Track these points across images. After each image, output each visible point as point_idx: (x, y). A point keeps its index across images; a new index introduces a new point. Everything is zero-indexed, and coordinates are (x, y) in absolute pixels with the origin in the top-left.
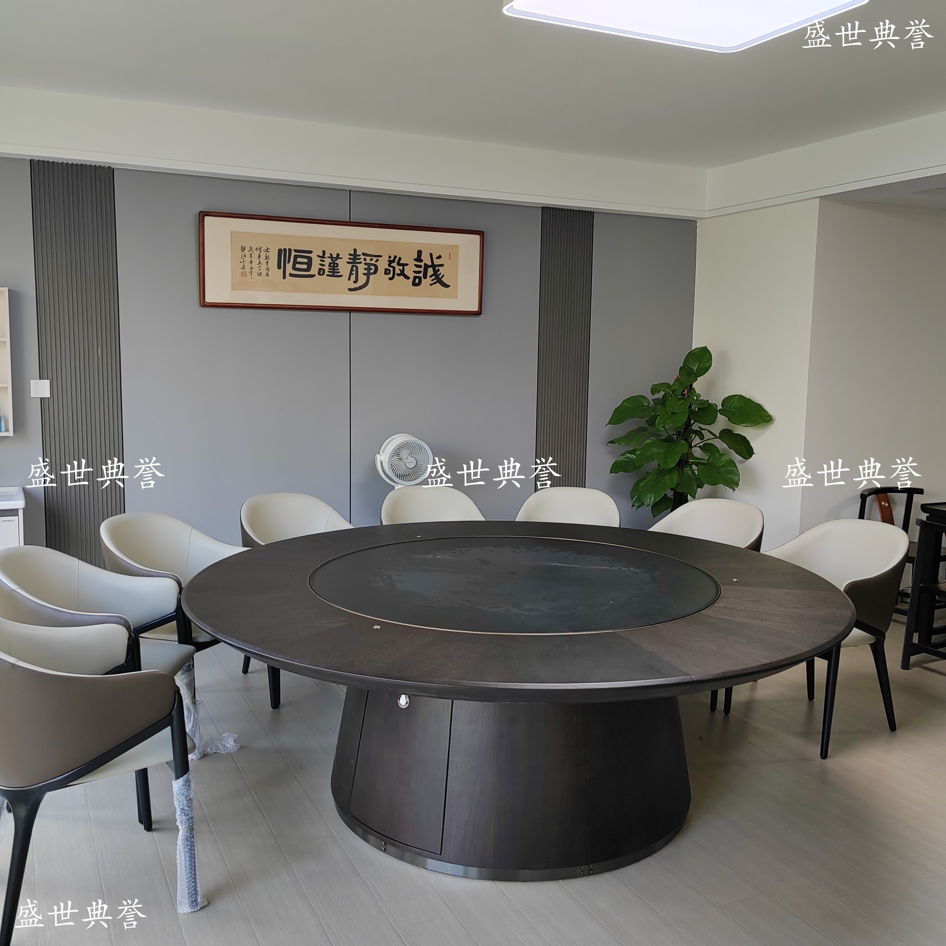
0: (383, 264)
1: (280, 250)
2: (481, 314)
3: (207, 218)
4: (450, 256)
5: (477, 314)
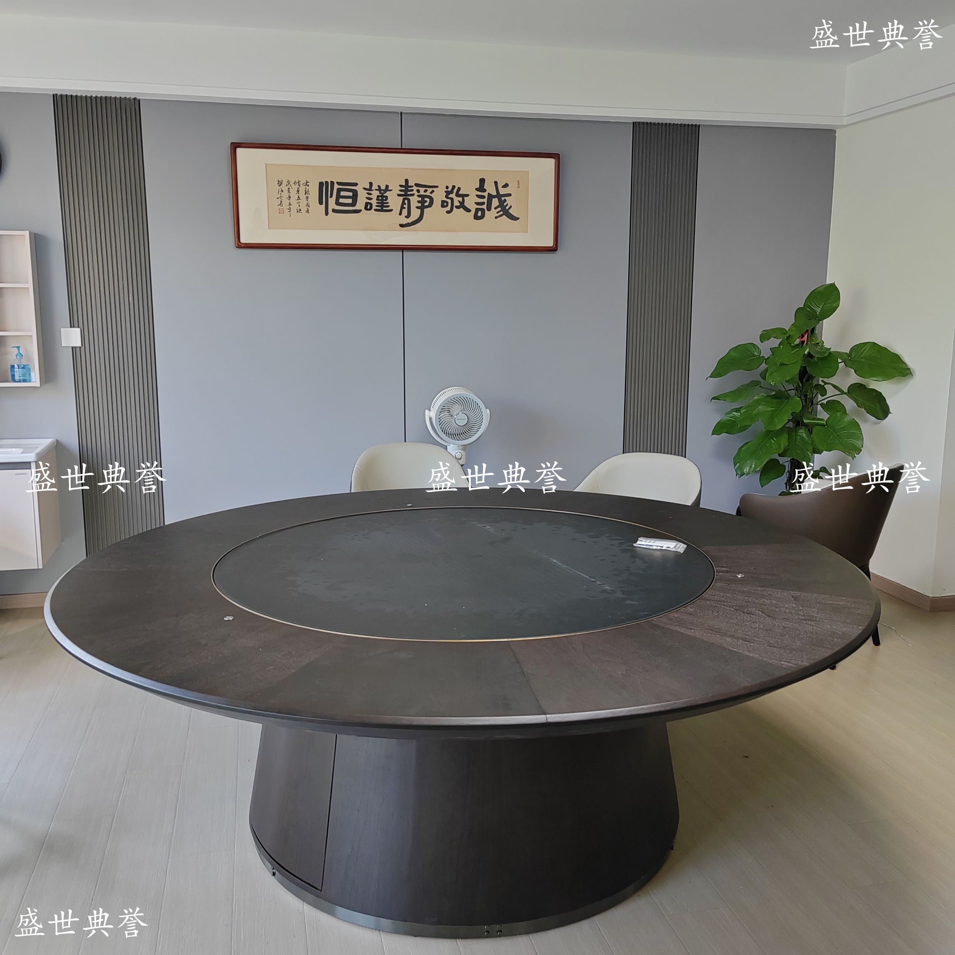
0: (439, 196)
1: (321, 184)
2: (556, 250)
3: (239, 150)
4: (518, 184)
5: (553, 250)
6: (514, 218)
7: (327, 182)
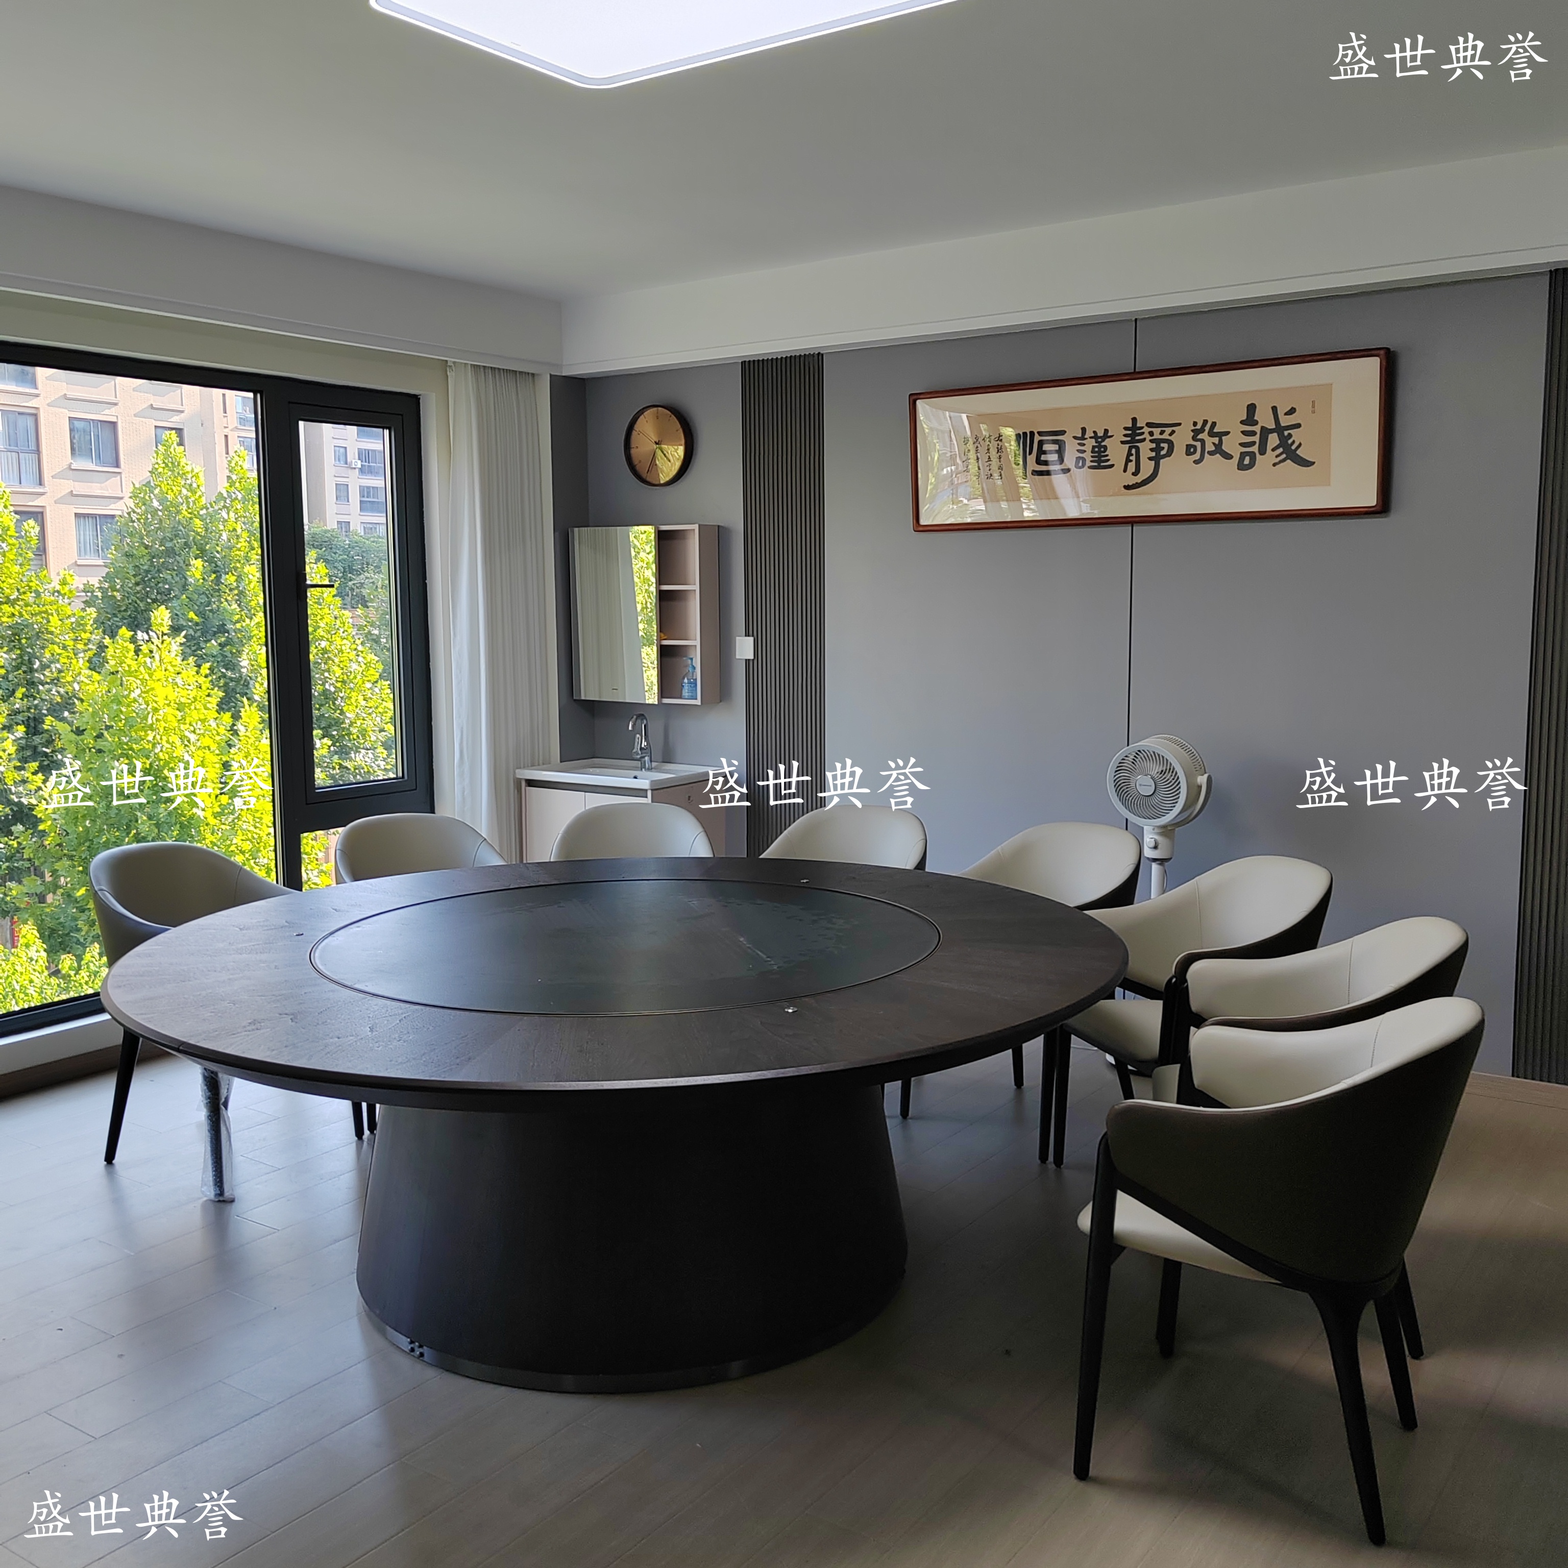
0: (1182, 438)
1: (1017, 437)
3: (918, 403)
4: (1313, 407)
6: (1307, 463)
7: (1025, 434)
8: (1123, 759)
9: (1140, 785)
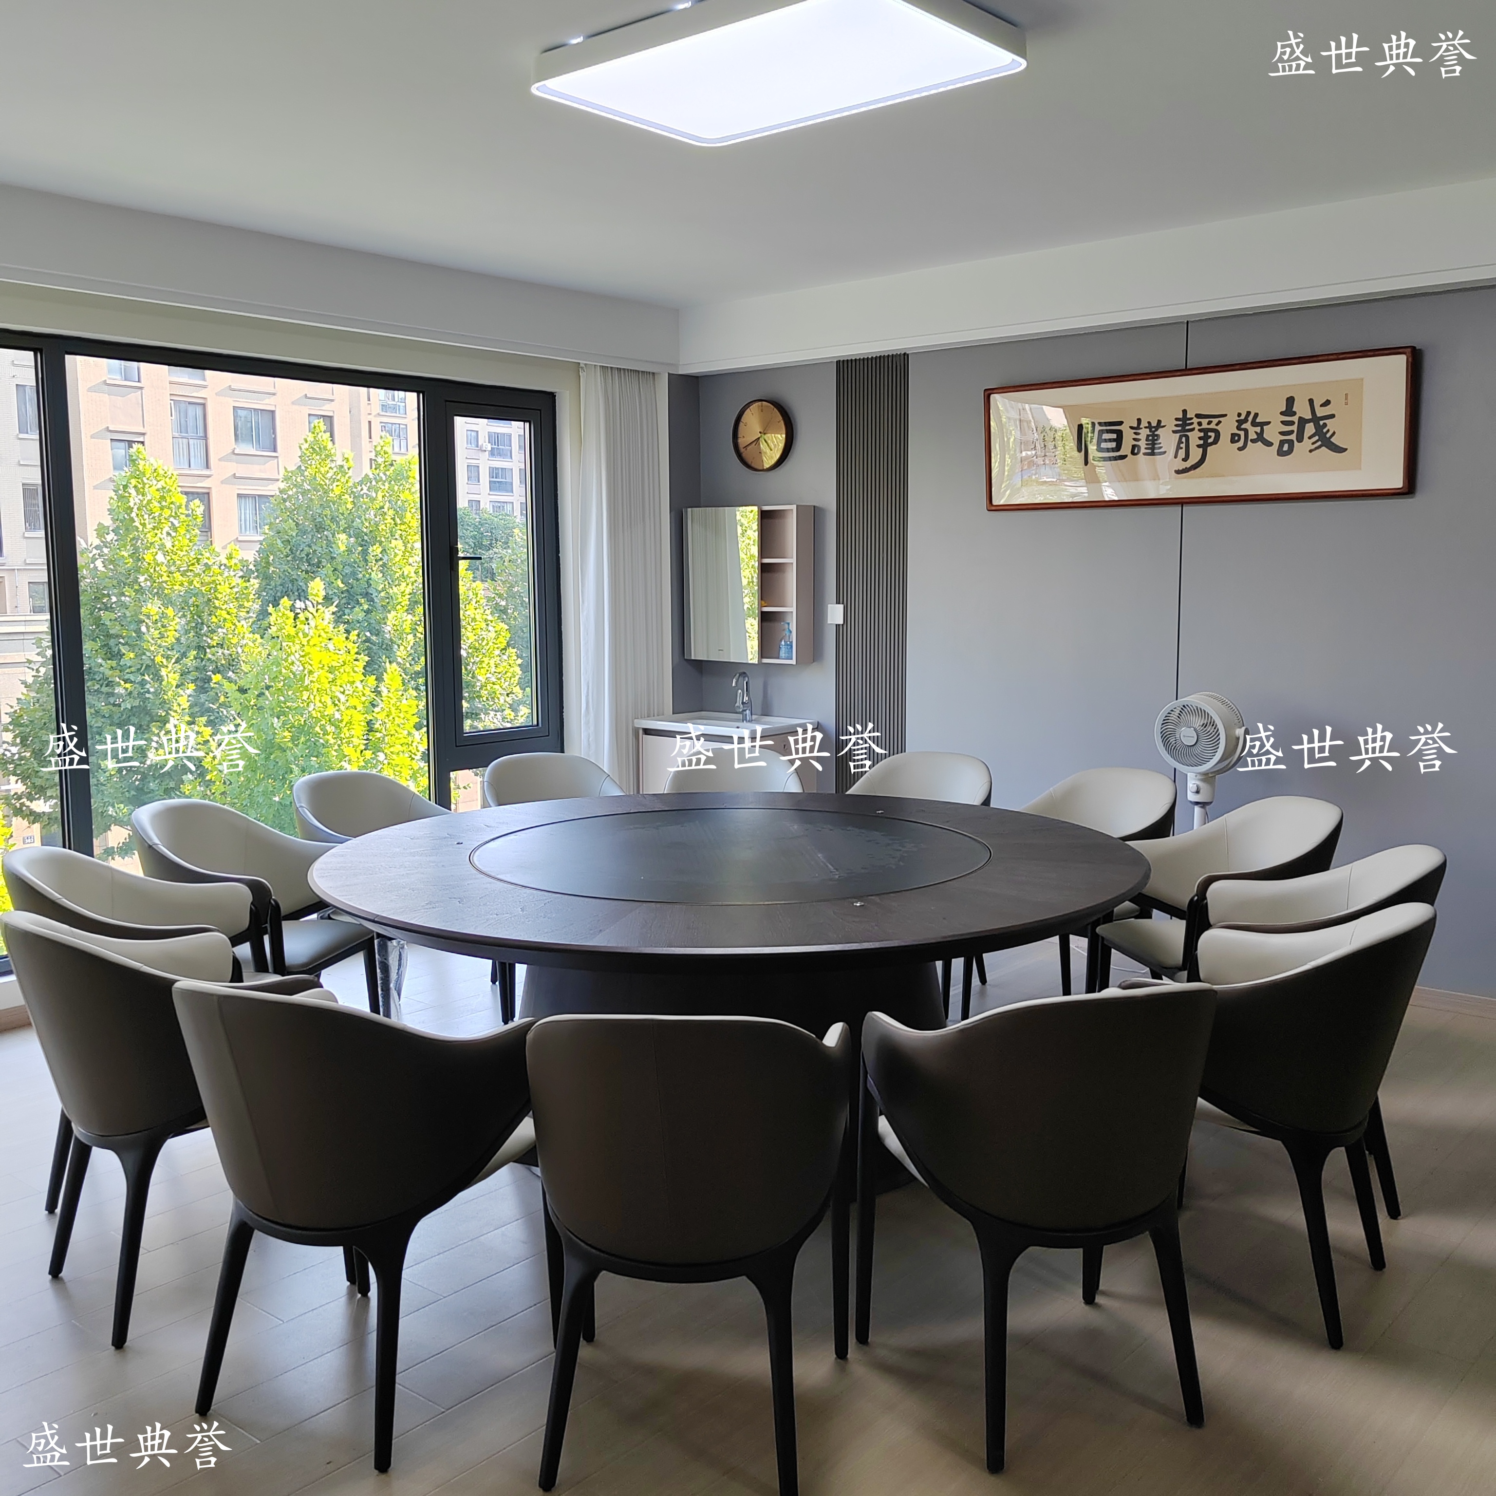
0: (1228, 427)
4: (1346, 399)
8: (1169, 713)
9: (1184, 736)
